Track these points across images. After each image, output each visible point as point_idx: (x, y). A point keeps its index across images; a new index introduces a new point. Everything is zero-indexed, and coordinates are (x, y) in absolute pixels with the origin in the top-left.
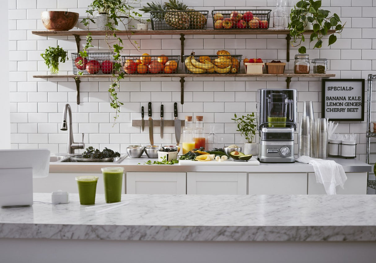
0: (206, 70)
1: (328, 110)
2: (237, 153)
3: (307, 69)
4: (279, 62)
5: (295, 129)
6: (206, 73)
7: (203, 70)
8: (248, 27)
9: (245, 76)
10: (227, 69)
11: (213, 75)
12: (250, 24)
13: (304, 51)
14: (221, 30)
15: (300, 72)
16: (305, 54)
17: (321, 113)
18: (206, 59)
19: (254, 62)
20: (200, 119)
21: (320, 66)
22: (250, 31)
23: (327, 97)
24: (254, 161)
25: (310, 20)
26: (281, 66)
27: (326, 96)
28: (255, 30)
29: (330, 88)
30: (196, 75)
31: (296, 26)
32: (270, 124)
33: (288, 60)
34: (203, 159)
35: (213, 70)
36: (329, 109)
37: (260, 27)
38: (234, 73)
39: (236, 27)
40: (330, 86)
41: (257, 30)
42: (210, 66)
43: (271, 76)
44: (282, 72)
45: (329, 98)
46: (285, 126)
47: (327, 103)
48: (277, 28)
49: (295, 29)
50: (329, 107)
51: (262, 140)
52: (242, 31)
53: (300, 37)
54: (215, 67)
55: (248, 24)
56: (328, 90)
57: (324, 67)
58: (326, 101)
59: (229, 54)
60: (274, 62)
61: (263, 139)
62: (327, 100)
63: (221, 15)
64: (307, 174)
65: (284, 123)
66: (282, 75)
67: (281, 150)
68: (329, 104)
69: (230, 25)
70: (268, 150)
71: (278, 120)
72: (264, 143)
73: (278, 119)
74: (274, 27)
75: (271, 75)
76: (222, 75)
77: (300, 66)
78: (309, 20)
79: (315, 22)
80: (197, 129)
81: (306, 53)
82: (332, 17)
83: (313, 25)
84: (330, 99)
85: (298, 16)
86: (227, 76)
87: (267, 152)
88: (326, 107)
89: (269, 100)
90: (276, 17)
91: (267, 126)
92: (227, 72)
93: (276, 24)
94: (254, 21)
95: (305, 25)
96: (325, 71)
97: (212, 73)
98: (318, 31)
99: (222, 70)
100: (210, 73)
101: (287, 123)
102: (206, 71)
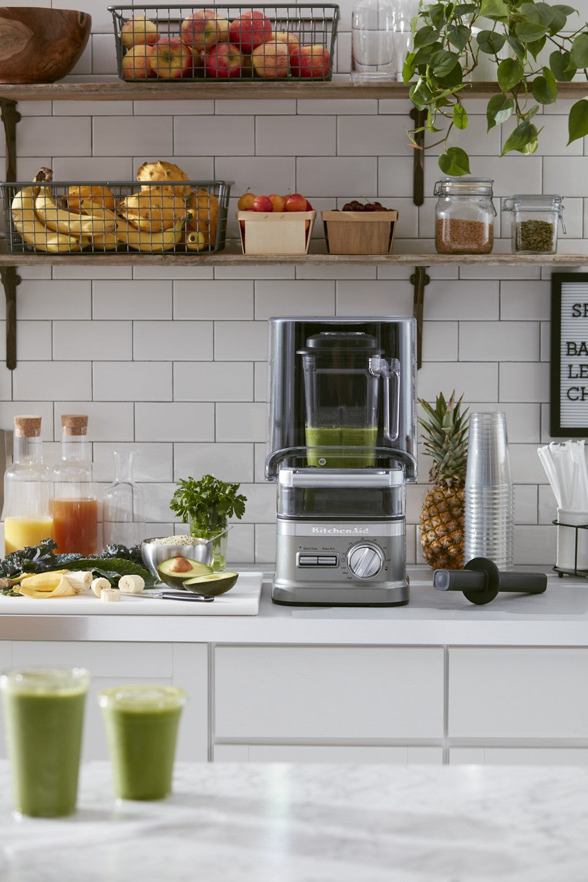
0: (89, 238)
1: (573, 394)
2: (184, 565)
3: (481, 236)
4: (376, 207)
5: (408, 475)
6: (88, 250)
7: (73, 240)
8: (247, 73)
9: (239, 263)
10: (168, 239)
11: (112, 258)
12: (256, 61)
13: (462, 167)
14: (144, 84)
15: (456, 246)
16: (467, 176)
17: (548, 406)
18: (94, 198)
19: (271, 210)
20: (78, 425)
21: (530, 222)
22: (255, 89)
23: (569, 343)
24: (244, 598)
25: (490, 43)
26: (379, 222)
27: (565, 337)
28: (276, 83)
29: (582, 309)
30: (48, 258)
31: (428, 67)
32: (311, 456)
33: (418, 199)
34: (45, 590)
35: (111, 241)
36: (578, 389)
37: (294, 72)
38: (192, 252)
39: (200, 74)
40: (582, 302)
41: (282, 84)
42: (100, 225)
43: (339, 262)
44: (384, 247)
45: (578, 347)
46: (371, 463)
47: (570, 366)
48: (365, 76)
49: (424, 79)
50: (579, 383)
51: (278, 517)
52: (224, 89)
53: (445, 110)
54: (123, 227)
55: (247, 61)
56: (574, 316)
57: (547, 229)
58: (565, 361)
59: (179, 179)
60: (355, 210)
61: (285, 514)
62: (568, 354)
63: (152, 27)
64: (441, 652)
65: (367, 451)
66: (383, 258)
67: (349, 555)
68: (576, 371)
69: (178, 65)
70: (298, 554)
71: (340, 440)
72: (285, 528)
73: (341, 433)
74: (354, 68)
75: (337, 258)
76: (150, 257)
77: (454, 224)
78: (486, 45)
79: (506, 52)
80: (67, 464)
81: (469, 173)
82: (583, 30)
83: (500, 62)
84: (581, 350)
85: (439, 30)
86: (168, 264)
87: (297, 564)
88: (566, 384)
89: (308, 358)
90: (361, 31)
91: (299, 462)
92: (169, 247)
93: (364, 58)
94: (269, 49)
95: (471, 63)
96: (554, 240)
97: (110, 252)
98: (519, 89)
99: (146, 239)
100: (99, 251)
101: (378, 452)
102: (87, 242)
